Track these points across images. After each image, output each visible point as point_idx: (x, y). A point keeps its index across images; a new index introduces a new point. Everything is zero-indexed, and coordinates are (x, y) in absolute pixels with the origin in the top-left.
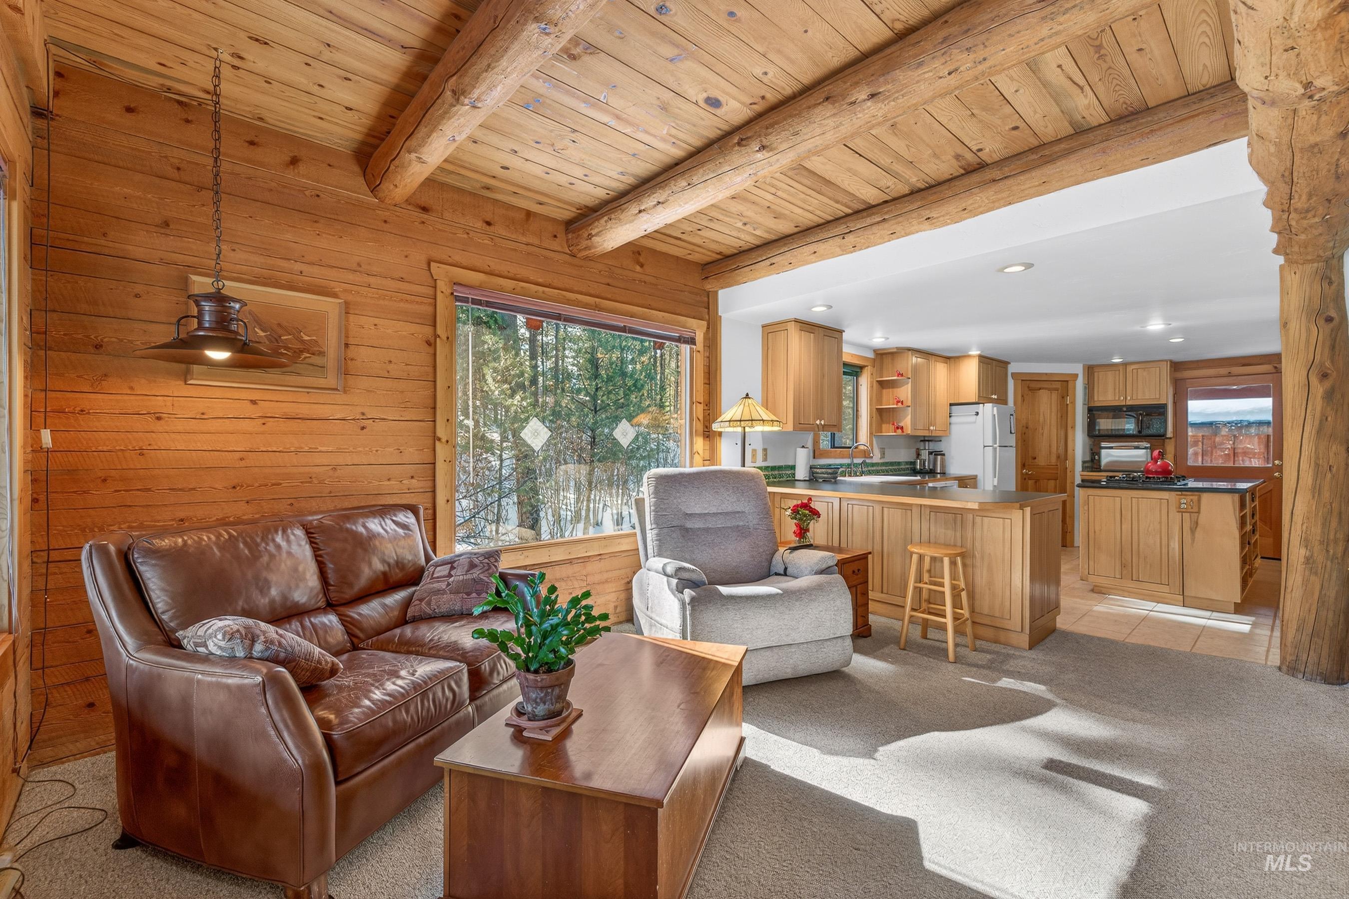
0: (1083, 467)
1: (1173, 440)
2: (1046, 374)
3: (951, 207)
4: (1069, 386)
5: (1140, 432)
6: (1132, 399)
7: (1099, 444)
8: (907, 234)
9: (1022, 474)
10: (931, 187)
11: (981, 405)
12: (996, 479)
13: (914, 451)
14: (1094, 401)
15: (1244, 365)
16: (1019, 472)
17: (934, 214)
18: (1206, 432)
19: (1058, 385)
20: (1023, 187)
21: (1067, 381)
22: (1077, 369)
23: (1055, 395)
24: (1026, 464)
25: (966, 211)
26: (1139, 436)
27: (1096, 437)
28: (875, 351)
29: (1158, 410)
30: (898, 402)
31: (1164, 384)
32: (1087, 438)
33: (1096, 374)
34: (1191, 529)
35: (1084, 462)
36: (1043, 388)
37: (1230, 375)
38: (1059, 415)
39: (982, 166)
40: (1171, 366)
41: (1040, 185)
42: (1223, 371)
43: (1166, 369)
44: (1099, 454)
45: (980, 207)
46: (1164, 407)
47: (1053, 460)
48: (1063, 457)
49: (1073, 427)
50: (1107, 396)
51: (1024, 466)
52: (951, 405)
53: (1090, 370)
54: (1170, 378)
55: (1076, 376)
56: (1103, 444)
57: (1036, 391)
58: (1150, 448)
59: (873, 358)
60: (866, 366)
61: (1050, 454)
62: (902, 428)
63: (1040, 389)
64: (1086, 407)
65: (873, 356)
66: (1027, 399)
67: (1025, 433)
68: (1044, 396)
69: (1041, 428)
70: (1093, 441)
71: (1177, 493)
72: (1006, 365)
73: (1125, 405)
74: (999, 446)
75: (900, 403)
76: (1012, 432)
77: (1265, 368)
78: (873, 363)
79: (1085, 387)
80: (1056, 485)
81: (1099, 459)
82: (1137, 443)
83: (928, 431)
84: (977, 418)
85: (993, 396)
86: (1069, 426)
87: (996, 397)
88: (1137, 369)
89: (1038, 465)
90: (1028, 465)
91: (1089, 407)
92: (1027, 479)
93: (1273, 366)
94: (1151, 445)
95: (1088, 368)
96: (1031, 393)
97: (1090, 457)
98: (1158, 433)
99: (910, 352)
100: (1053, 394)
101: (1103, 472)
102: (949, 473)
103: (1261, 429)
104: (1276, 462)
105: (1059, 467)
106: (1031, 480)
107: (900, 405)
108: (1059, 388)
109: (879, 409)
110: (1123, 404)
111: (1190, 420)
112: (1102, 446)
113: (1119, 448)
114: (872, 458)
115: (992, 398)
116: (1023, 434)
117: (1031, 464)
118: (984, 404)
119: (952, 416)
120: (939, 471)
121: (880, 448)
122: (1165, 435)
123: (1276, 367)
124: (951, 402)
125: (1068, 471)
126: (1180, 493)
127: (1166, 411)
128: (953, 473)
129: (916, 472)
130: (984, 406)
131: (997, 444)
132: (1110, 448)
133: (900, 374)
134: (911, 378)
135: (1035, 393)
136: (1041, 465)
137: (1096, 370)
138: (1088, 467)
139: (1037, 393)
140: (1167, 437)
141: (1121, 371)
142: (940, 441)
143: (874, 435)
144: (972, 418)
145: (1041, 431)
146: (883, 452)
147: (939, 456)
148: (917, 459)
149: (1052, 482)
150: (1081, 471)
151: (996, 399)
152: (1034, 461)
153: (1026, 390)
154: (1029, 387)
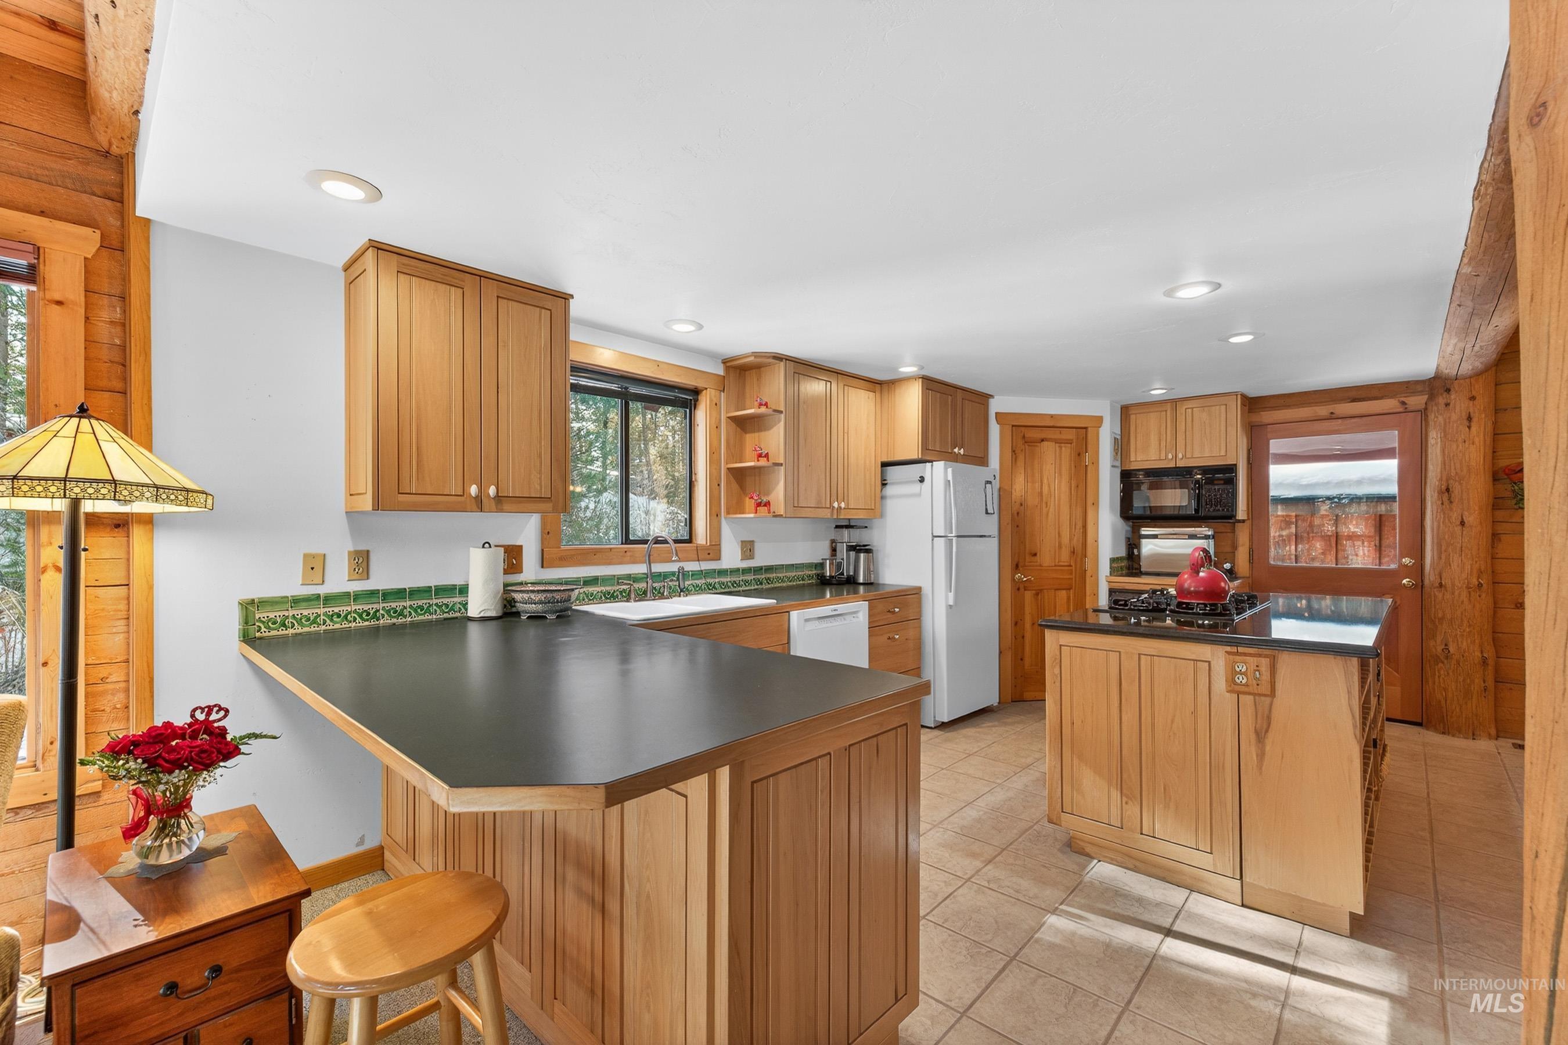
0: (1112, 568)
1: (1248, 524)
2: (1052, 416)
4: (1089, 435)
5: (1197, 511)
6: (1184, 456)
7: (1140, 531)
9: (1013, 580)
11: (929, 465)
12: (951, 595)
13: (828, 543)
14: (1130, 461)
15: (1354, 400)
16: (1007, 577)
18: (1302, 510)
19: (1070, 435)
21: (1086, 428)
22: (1103, 408)
23: (1066, 451)
24: (1020, 565)
26: (1194, 518)
27: (1133, 517)
28: (725, 362)
29: (1224, 475)
30: (759, 457)
31: (1232, 431)
32: (1120, 522)
33: (1133, 417)
34: (1257, 733)
35: (1113, 560)
36: (1047, 440)
37: (1332, 416)
38: (1073, 483)
40: (1243, 404)
42: (1323, 411)
43: (1235, 410)
44: (1138, 546)
46: (1232, 469)
47: (1065, 556)
48: (1079, 549)
49: (1096, 504)
50: (1148, 453)
51: (1017, 567)
52: (885, 465)
53: (1125, 411)
54: (1242, 425)
55: (1099, 420)
56: (1145, 531)
57: (1036, 444)
58: (1213, 537)
59: (722, 374)
60: (706, 389)
61: (1060, 546)
62: (767, 504)
63: (1042, 440)
64: (1118, 471)
65: (720, 371)
66: (1021, 458)
67: (1018, 513)
68: (1048, 450)
69: (1044, 505)
70: (1130, 526)
71: (1228, 649)
72: (983, 398)
73: (1176, 468)
74: (958, 536)
75: (765, 459)
76: (990, 510)
77: (1390, 404)
78: (722, 384)
79: (1115, 438)
80: (1069, 598)
81: (1139, 556)
82: (1193, 529)
83: (829, 510)
84: (923, 486)
85: (956, 450)
86: (1089, 502)
87: (962, 451)
88: (1192, 408)
89: (1041, 566)
90: (1025, 566)
91: (1122, 471)
92: (1022, 590)
93: (1399, 400)
94: (1215, 532)
95: (1121, 408)
96: (1027, 447)
97: (1122, 552)
98: (1225, 513)
99: (782, 364)
100: (1063, 448)
101: (1143, 576)
102: (878, 584)
103: (1382, 508)
104: (1404, 560)
105: (1073, 568)
106: (1029, 592)
107: (763, 462)
108: (1072, 440)
109: (728, 469)
110: (1172, 465)
111: (1273, 492)
112: (1143, 533)
113: (1166, 536)
114: (720, 559)
115: (955, 453)
116: (1016, 514)
117: (1027, 564)
118: (931, 461)
119: (886, 484)
120: (861, 580)
121: (742, 542)
122: (1235, 516)
123: (1403, 403)
124: (883, 460)
125: (1088, 574)
126: (1234, 649)
127: (1236, 476)
128: (884, 584)
129: (824, 582)
130: (932, 465)
131: (954, 532)
132: (1155, 537)
133: (766, 405)
134: (784, 412)
135: (1034, 446)
136: (1044, 565)
137: (1134, 412)
138: (1121, 568)
139: (1036, 446)
140: (1239, 520)
141: (1169, 413)
142: (866, 527)
143: (725, 518)
144: (916, 487)
145: (1045, 510)
146: (748, 549)
147: (864, 552)
148: (826, 559)
149: (1063, 594)
150: (1109, 575)
151: (964, 455)
152: (1035, 559)
153: (1020, 443)
154: (1024, 438)
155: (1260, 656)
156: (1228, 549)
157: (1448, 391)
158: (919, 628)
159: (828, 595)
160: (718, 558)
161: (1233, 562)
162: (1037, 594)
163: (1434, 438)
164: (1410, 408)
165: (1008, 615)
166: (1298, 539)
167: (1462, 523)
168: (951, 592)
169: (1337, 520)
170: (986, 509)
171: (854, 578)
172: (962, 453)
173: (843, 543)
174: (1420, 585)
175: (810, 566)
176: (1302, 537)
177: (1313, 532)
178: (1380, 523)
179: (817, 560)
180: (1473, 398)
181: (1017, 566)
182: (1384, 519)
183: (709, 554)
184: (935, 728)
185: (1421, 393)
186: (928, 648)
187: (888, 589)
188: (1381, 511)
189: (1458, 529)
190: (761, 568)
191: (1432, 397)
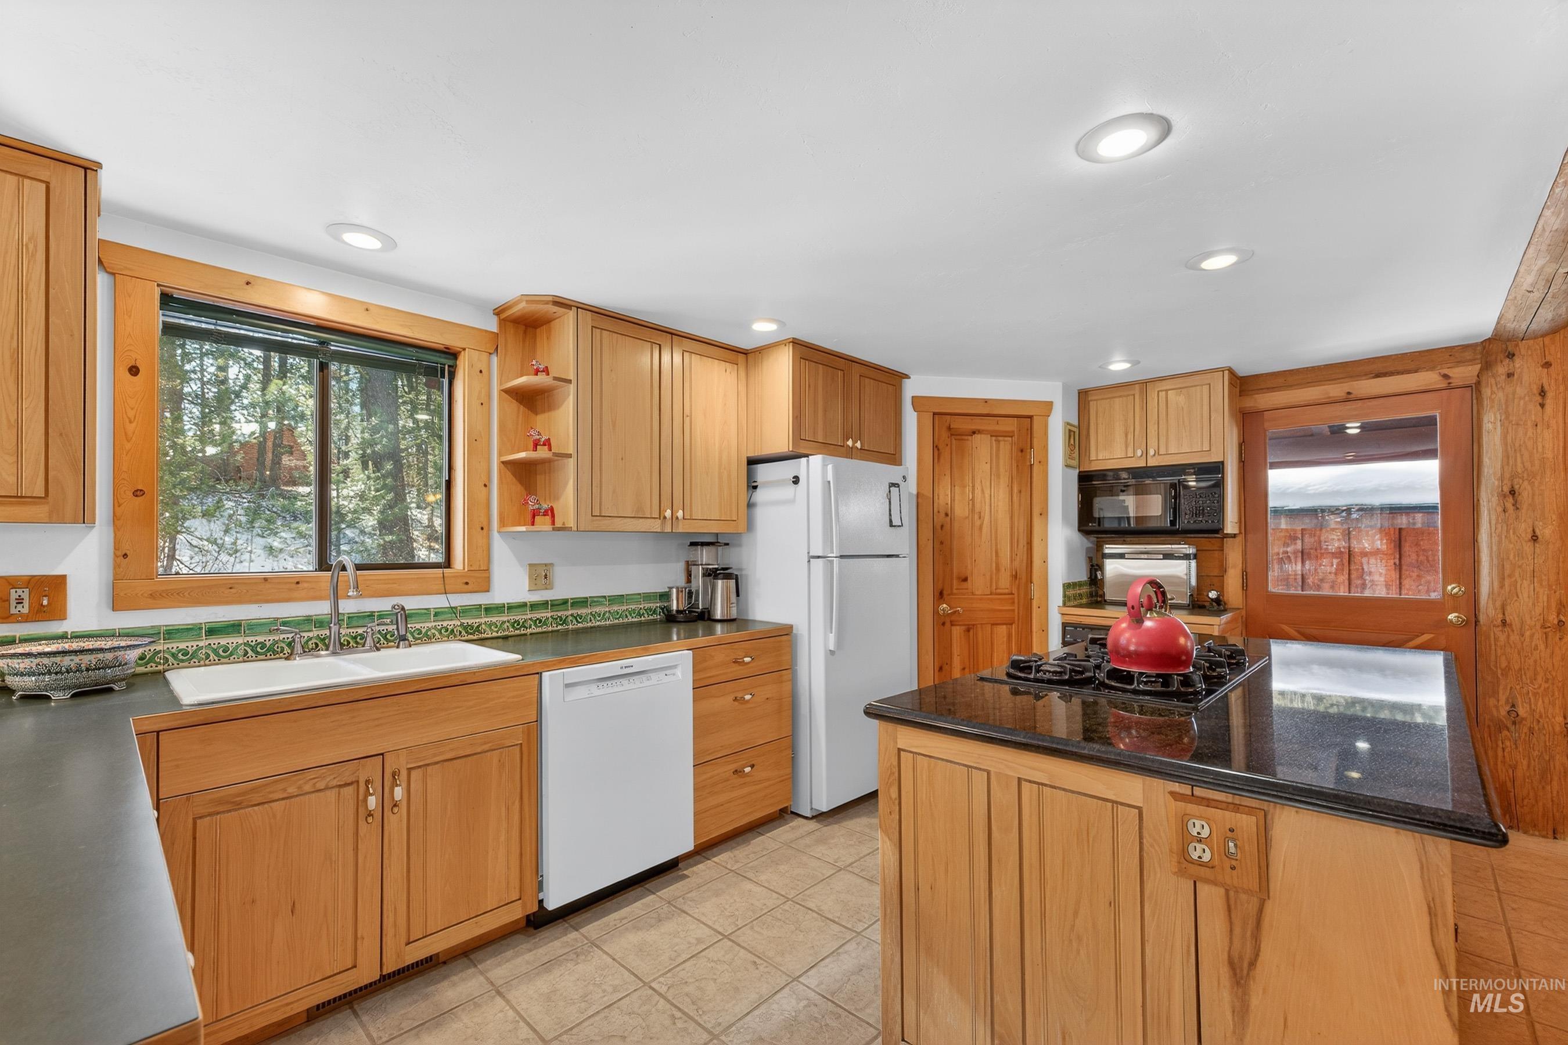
0: (1065, 596)
1: (1239, 539)
2: (986, 401)
4: (1035, 427)
5: (1173, 523)
6: (1157, 453)
7: (1103, 548)
9: (935, 612)
11: (804, 460)
12: (832, 637)
13: (681, 566)
14: (1091, 461)
15: (1378, 376)
16: (929, 608)
18: (1307, 523)
19: (1011, 425)
21: (1031, 417)
22: (1053, 391)
23: (1005, 447)
24: (945, 592)
26: (1170, 532)
27: (1095, 534)
28: (498, 312)
29: (1208, 476)
30: (536, 445)
31: (1217, 418)
32: (1077, 537)
33: (1094, 404)
34: (1232, 965)
35: (1067, 586)
36: (979, 432)
37: (1350, 398)
38: (1015, 487)
40: (1231, 384)
42: (1336, 390)
43: (1221, 390)
44: (1100, 567)
46: (1218, 467)
47: (1005, 582)
48: (1023, 573)
49: (1044, 513)
50: (1112, 450)
51: (940, 596)
52: (751, 462)
53: (1084, 396)
54: (1231, 410)
55: (1049, 405)
56: (1109, 549)
57: (966, 437)
58: (1195, 556)
59: (496, 331)
60: (464, 349)
61: (998, 569)
62: (551, 512)
63: (974, 433)
64: (1074, 474)
65: (492, 325)
66: (946, 454)
67: (942, 526)
68: (982, 447)
69: (976, 517)
70: (1091, 542)
71: (1176, 787)
72: (893, 379)
73: (1146, 467)
74: (842, 557)
75: (546, 447)
76: (896, 521)
77: (1427, 379)
78: (494, 344)
79: (1070, 431)
80: (1009, 636)
81: (1102, 580)
82: (1170, 546)
83: (659, 522)
84: (797, 488)
85: (850, 443)
86: (1036, 512)
87: (858, 445)
88: (1167, 391)
89: (973, 594)
90: (952, 594)
91: (1080, 472)
92: (948, 624)
93: (1440, 373)
94: (1197, 550)
95: (1079, 393)
96: (954, 442)
97: (1083, 576)
98: (1209, 526)
99: (571, 314)
100: (1002, 443)
101: (1107, 607)
102: (746, 621)
103: (1403, 521)
104: (1449, 588)
105: (1016, 596)
106: (958, 627)
107: (542, 453)
108: (1013, 432)
109: (503, 462)
110: (1142, 464)
111: (1272, 503)
112: (1107, 551)
113: (1137, 556)
114: (488, 591)
115: (848, 446)
116: (939, 527)
117: (955, 591)
118: (807, 456)
119: (755, 487)
120: (718, 615)
121: (529, 565)
122: (1222, 530)
123: (1446, 376)
124: (749, 455)
125: (1035, 604)
126: (1186, 789)
127: (1223, 477)
128: (754, 621)
129: (671, 618)
130: (808, 461)
131: (835, 551)
132: (1121, 556)
133: (546, 371)
134: (574, 382)
135: (962, 440)
136: (977, 593)
137: (1093, 398)
138: (1080, 595)
139: (968, 440)
140: (1227, 534)
141: (1137, 397)
142: (727, 544)
143: (499, 532)
144: (790, 490)
145: (978, 523)
146: (541, 575)
147: (723, 579)
148: (672, 588)
149: (1002, 630)
150: (1061, 605)
151: (861, 449)
152: (965, 585)
153: (945, 434)
154: (949, 428)
155: (1236, 808)
156: (1216, 572)
157: (1512, 356)
158: (794, 681)
159: (675, 638)
160: (485, 587)
161: (1221, 590)
162: (968, 630)
163: (1491, 417)
164: (1455, 382)
165: (929, 659)
166: (1304, 555)
167: (1535, 538)
168: (832, 633)
169: (1348, 535)
170: (891, 521)
171: (709, 612)
172: (859, 447)
173: (698, 565)
174: (1473, 621)
175: (647, 597)
176: (1309, 554)
177: (1321, 549)
178: (1399, 540)
179: (663, 589)
180: (1547, 365)
181: (941, 594)
182: (1404, 533)
183: (467, 583)
184: (813, 817)
185: (1472, 361)
186: (804, 709)
187: (759, 628)
188: (1401, 524)
189: (1528, 546)
190: (565, 602)
191: (1487, 366)
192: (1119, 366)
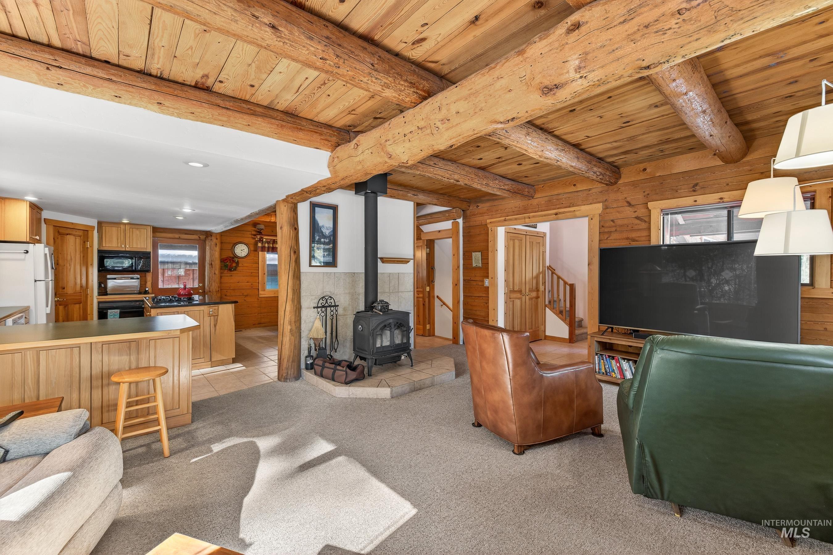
0: (98, 292)
1: (151, 273)
2: (73, 223)
3: (183, 106)
4: (88, 234)
5: (133, 268)
6: (128, 247)
7: (106, 276)
8: (130, 104)
10: (161, 78)
12: (48, 309)
14: (102, 246)
15: (186, 234)
17: (167, 103)
19: (81, 233)
20: (237, 121)
21: (87, 231)
22: (93, 222)
25: (193, 115)
26: (132, 271)
27: (103, 270)
29: (145, 256)
31: (148, 239)
33: (104, 227)
35: (98, 289)
36: (70, 234)
37: (179, 238)
38: (82, 255)
39: (207, 90)
40: (153, 229)
41: (246, 125)
42: (177, 236)
43: (150, 230)
44: (105, 284)
45: (205, 117)
46: (149, 253)
47: (78, 289)
48: (84, 285)
49: (92, 265)
50: (112, 244)
53: (100, 224)
54: (152, 237)
55: (93, 227)
56: (109, 276)
61: (76, 284)
63: (67, 234)
66: (59, 240)
67: (56, 269)
68: (70, 239)
69: (69, 265)
70: (102, 274)
71: (208, 306)
72: (40, 211)
73: (126, 251)
77: (195, 237)
79: (98, 236)
80: (80, 308)
81: (106, 287)
82: (132, 275)
84: (27, 256)
85: (36, 237)
86: (89, 263)
88: (133, 228)
89: (67, 293)
91: (99, 251)
92: (58, 305)
94: (141, 277)
96: (61, 237)
98: (146, 269)
100: (77, 239)
101: (109, 295)
104: (200, 284)
105: (82, 294)
106: (61, 306)
108: (82, 235)
110: (124, 250)
112: (108, 278)
113: (121, 279)
117: (60, 293)
123: (199, 237)
125: (89, 296)
127: (150, 256)
130: (34, 245)
132: (115, 279)
135: (63, 237)
136: (69, 293)
137: (104, 225)
138: (101, 292)
139: (65, 237)
141: (123, 228)
145: (69, 267)
149: (77, 306)
150: (97, 295)
152: (64, 290)
153: (57, 234)
154: (59, 232)
156: (145, 283)
157: (211, 236)
162: (65, 307)
163: (208, 248)
164: (201, 239)
167: (215, 273)
170: (52, 267)
172: (39, 239)
174: (204, 292)
180: (217, 239)
181: (56, 294)
185: (204, 235)
188: (193, 268)
189: (214, 275)
191: (207, 237)
192: (125, 221)
